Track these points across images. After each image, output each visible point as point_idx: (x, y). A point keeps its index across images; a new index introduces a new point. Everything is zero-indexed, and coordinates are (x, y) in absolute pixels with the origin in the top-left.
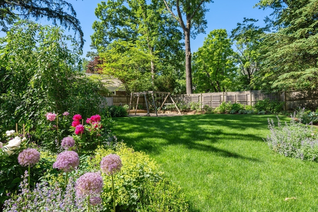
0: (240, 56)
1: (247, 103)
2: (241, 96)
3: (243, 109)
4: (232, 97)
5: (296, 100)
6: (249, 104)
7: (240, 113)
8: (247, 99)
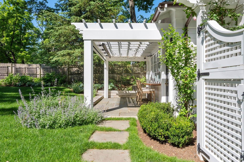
0: (41, 32)
1: (36, 76)
2: (31, 69)
3: (31, 81)
4: (21, 69)
5: (76, 74)
6: (38, 76)
7: (27, 85)
8: (36, 72)
